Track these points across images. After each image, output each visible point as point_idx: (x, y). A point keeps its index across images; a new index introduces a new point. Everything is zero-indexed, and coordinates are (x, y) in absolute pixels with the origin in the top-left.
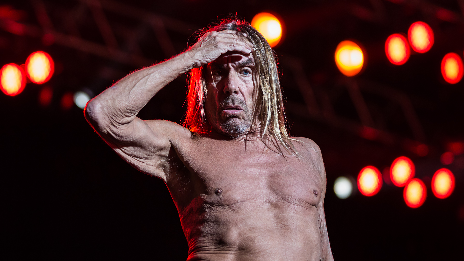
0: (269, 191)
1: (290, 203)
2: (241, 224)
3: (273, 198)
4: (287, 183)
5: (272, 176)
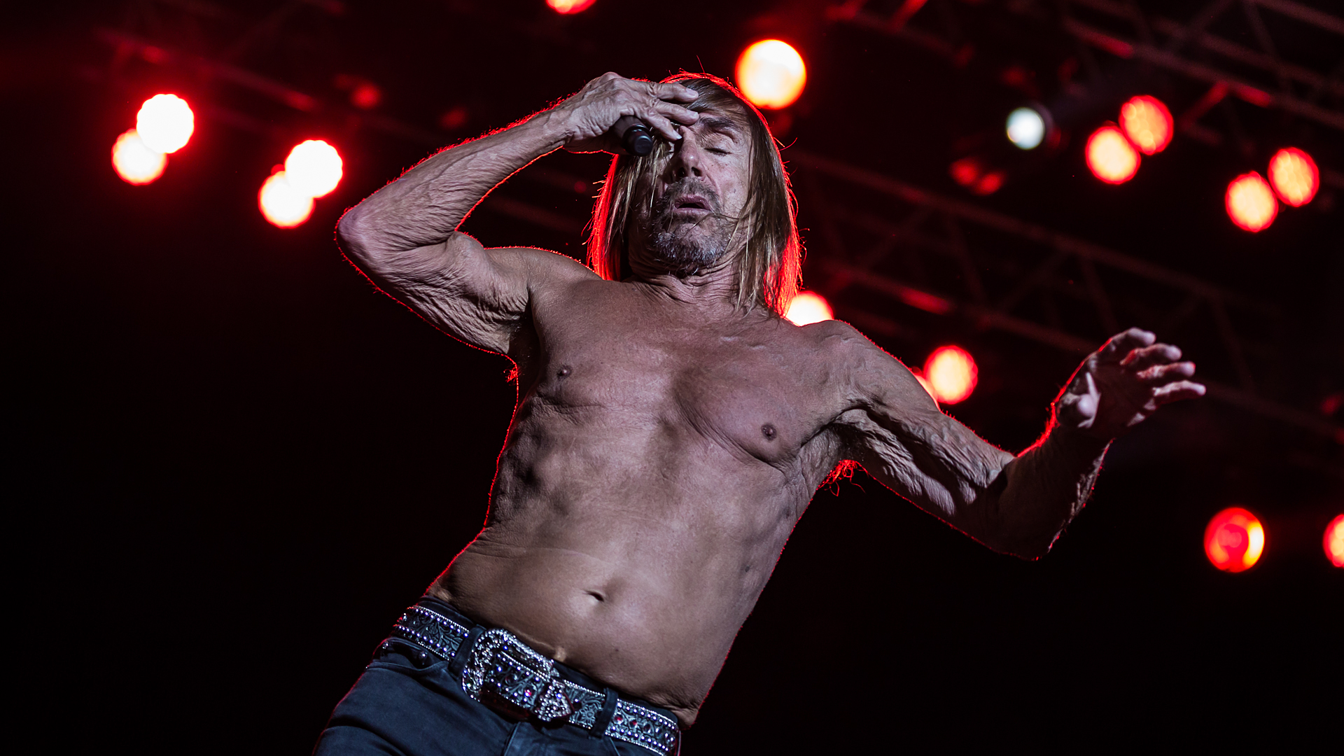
0: (671, 399)
1: (702, 434)
2: (574, 452)
3: (673, 416)
4: (710, 392)
5: (687, 372)
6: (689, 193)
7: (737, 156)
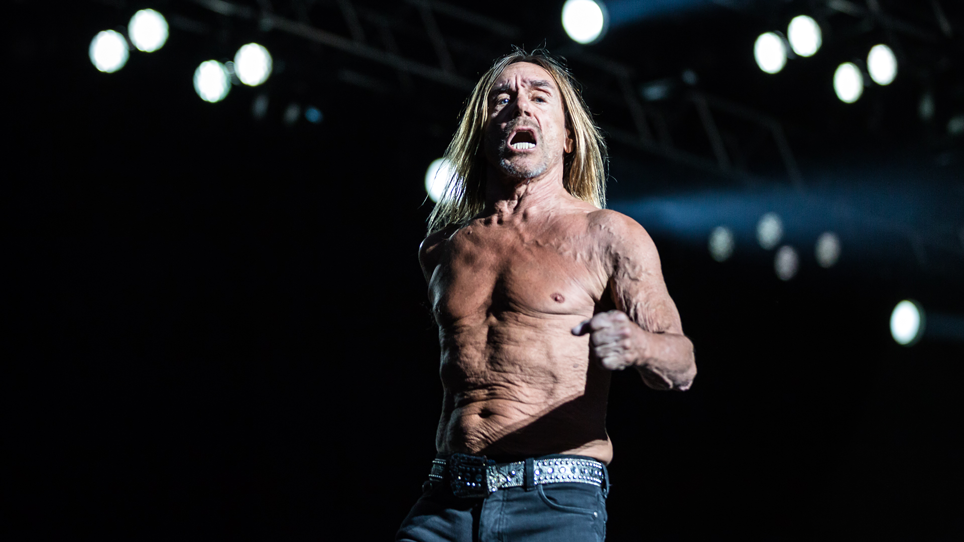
6: (523, 125)
7: (552, 105)
